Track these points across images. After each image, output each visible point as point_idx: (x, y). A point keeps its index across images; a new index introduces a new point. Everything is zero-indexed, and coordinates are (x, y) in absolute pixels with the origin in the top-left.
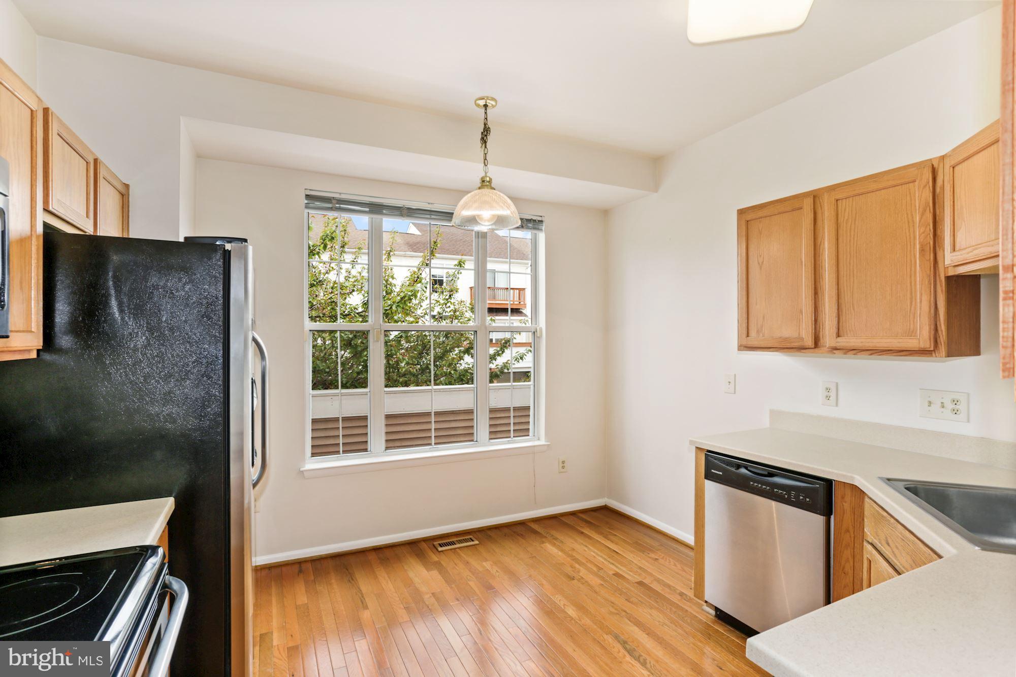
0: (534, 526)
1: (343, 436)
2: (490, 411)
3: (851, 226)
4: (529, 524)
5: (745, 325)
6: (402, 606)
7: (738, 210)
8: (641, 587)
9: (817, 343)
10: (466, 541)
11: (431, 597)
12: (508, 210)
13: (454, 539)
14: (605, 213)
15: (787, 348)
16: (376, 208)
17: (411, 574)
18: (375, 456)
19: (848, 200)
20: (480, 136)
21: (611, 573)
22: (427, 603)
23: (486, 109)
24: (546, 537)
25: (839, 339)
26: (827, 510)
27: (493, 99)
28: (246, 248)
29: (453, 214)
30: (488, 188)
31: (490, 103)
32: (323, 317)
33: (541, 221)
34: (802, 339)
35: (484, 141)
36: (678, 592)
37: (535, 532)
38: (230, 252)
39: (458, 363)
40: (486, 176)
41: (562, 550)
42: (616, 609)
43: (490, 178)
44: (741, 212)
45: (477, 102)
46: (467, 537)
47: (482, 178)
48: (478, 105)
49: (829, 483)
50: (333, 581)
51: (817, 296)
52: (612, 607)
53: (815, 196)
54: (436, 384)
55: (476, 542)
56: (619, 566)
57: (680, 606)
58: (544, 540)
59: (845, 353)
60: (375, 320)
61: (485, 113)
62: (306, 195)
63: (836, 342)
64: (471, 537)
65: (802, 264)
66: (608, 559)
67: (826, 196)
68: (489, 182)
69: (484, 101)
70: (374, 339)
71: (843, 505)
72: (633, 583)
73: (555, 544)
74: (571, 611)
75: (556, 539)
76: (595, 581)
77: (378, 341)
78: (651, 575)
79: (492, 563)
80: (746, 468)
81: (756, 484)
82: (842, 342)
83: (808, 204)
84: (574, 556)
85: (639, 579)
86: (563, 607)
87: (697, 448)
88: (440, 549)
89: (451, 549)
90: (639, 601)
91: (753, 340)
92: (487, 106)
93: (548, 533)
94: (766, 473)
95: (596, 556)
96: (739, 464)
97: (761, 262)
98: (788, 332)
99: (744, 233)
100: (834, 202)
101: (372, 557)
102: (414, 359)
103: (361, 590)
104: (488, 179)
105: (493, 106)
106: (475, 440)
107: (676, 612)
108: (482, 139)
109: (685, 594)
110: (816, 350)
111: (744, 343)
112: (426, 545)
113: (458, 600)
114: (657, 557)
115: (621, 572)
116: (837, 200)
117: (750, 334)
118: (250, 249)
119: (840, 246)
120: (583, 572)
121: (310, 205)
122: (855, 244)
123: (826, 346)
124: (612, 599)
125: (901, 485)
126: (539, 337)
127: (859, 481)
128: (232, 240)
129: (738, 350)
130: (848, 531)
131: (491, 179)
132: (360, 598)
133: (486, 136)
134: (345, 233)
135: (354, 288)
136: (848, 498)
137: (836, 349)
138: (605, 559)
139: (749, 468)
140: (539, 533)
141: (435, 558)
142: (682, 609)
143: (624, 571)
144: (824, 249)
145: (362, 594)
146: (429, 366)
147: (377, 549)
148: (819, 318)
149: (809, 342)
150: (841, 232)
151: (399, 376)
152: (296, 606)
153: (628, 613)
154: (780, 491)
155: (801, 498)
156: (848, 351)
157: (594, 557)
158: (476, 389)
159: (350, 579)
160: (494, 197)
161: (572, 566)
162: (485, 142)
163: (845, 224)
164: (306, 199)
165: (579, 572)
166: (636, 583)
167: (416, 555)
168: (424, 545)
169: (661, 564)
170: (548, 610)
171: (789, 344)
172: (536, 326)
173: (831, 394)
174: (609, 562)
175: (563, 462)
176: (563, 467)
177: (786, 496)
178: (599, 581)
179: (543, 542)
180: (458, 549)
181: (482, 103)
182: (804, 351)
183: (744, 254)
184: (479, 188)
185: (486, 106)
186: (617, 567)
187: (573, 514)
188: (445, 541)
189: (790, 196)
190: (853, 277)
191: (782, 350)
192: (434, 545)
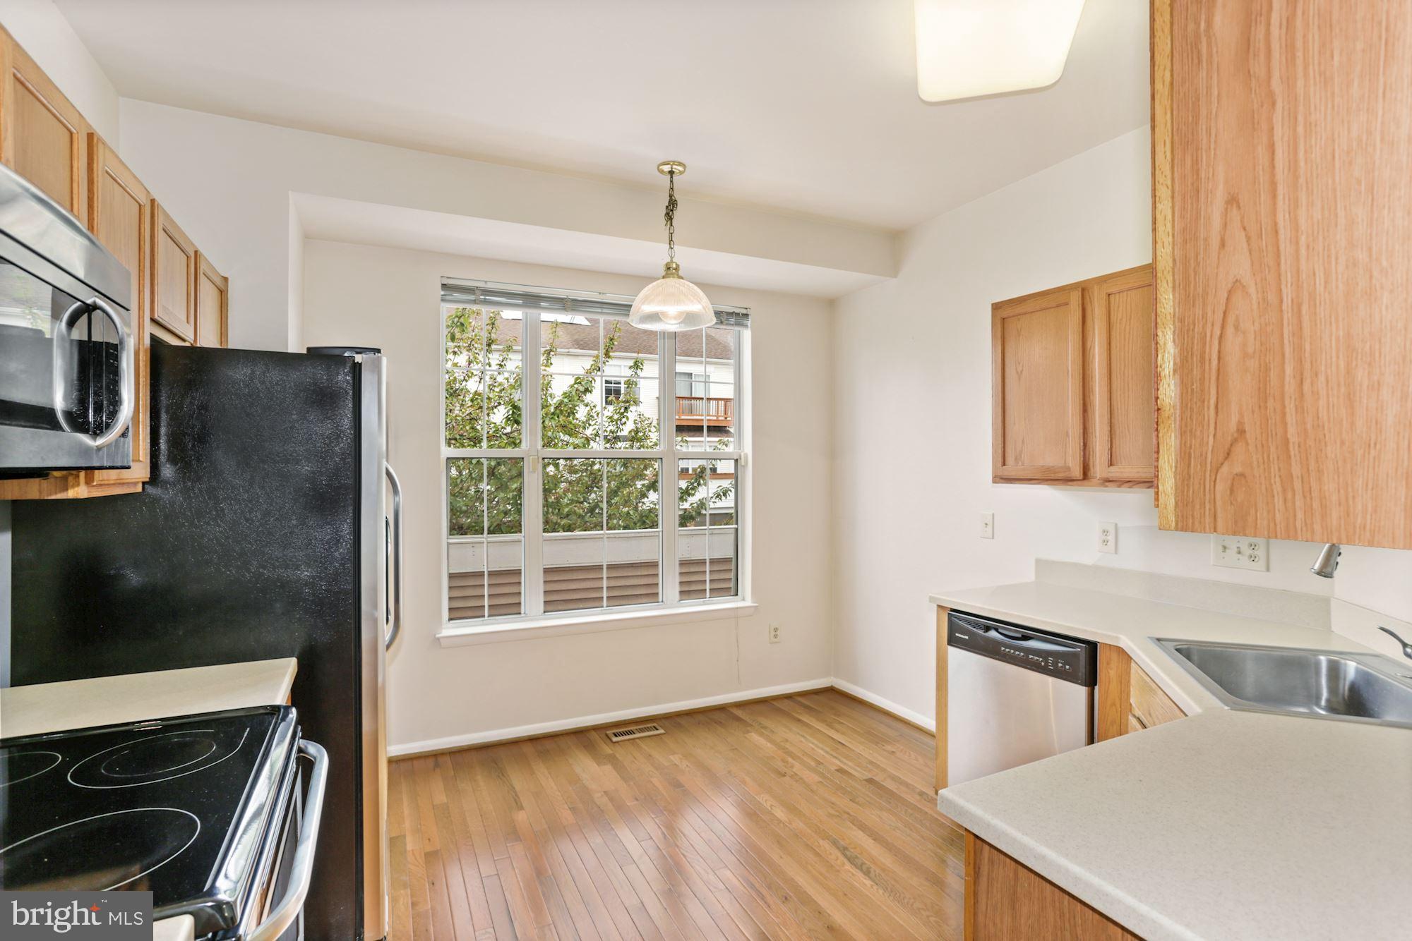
0: (738, 712)
1: (489, 595)
2: (680, 564)
3: (1125, 328)
4: (731, 710)
5: (1000, 451)
6: (566, 807)
7: (992, 304)
8: (871, 785)
9: (1086, 474)
10: (648, 729)
11: (602, 795)
12: (700, 305)
13: (633, 728)
14: (830, 305)
15: (1051, 480)
16: (531, 300)
17: (578, 770)
18: (532, 620)
19: (1121, 294)
20: (664, 212)
21: (833, 768)
22: (598, 803)
23: (672, 177)
24: (751, 725)
25: (1112, 469)
26: (1091, 680)
27: (680, 164)
28: (379, 360)
29: (631, 306)
30: (674, 277)
31: (677, 168)
32: (460, 439)
33: (747, 315)
34: (1069, 469)
35: (669, 217)
36: (918, 791)
37: (738, 719)
38: (360, 364)
39: (640, 502)
40: (672, 261)
41: (773, 742)
42: (837, 811)
43: (676, 264)
44: (996, 307)
45: (661, 167)
46: (649, 725)
47: (667, 265)
48: (662, 172)
49: (1092, 647)
50: (479, 777)
51: (1086, 414)
52: (832, 808)
53: (1083, 289)
54: (609, 529)
55: (662, 731)
56: (844, 760)
57: (919, 808)
58: (749, 728)
59: (1119, 486)
60: (530, 444)
61: (671, 181)
62: (442, 285)
63: (1109, 472)
64: (655, 724)
65: (1068, 373)
66: (832, 752)
67: (1096, 288)
68: (676, 269)
69: (669, 166)
70: (529, 469)
71: (1108, 673)
72: (860, 780)
73: (763, 733)
74: (780, 813)
75: (765, 728)
76: (811, 778)
77: (535, 472)
78: (884, 770)
79: (681, 757)
80: (997, 630)
81: (1008, 650)
82: (1115, 472)
83: (1075, 298)
84: (787, 749)
85: (869, 776)
86: (770, 809)
87: (939, 606)
88: (615, 739)
89: (628, 740)
90: (867, 801)
91: (1011, 470)
92: (674, 172)
93: (754, 721)
94: (1020, 636)
95: (816, 748)
96: (988, 625)
97: (1019, 371)
98: (1050, 459)
99: (999, 334)
100: (1105, 296)
101: (528, 749)
102: (579, 495)
103: (514, 788)
104: (674, 266)
105: (681, 173)
106: (660, 600)
107: (911, 814)
108: (667, 214)
109: (927, 794)
110: (1085, 482)
111: (1000, 474)
112: (597, 736)
113: (637, 800)
114: (894, 750)
115: (845, 767)
116: (1109, 295)
117: (1007, 463)
118: (384, 361)
119: (1113, 352)
120: (797, 767)
121: (447, 297)
122: (1130, 351)
123: (1096, 477)
124: (833, 800)
125: (1171, 645)
126: (744, 466)
127: (1125, 643)
128: (362, 350)
129: (993, 482)
130: (1114, 704)
131: (678, 265)
132: (513, 798)
133: (672, 211)
134: (492, 328)
135: (501, 401)
136: (1114, 664)
137: (1108, 481)
138: (827, 752)
139: (1000, 630)
140: (743, 720)
141: (608, 750)
142: (920, 810)
143: (850, 767)
144: (1094, 355)
145: (515, 792)
146: (600, 504)
147: (533, 740)
148: (1088, 443)
149: (1077, 472)
150: (1113, 333)
151: (561, 518)
152: (433, 806)
153: (851, 816)
154: (1036, 658)
155: (1060, 665)
156: (1123, 484)
157: (813, 749)
158: (661, 533)
159: (500, 775)
160: (681, 288)
161: (783, 761)
162: (671, 219)
163: (1118, 325)
164: (442, 290)
165: (792, 767)
166: (864, 780)
167: (584, 747)
168: (594, 735)
169: (899, 758)
170: (753, 814)
171: (1052, 475)
172: (740, 451)
173: (1109, 538)
174: (832, 755)
175: (776, 630)
176: (776, 636)
177: (1043, 664)
178: (817, 778)
179: (748, 732)
180: (637, 740)
181: (667, 168)
182: (1070, 483)
183: (1000, 360)
184: (664, 277)
185: (671, 173)
186: (842, 762)
187: (789, 697)
188: (620, 730)
189: (1054, 288)
190: (1128, 391)
191: (1046, 483)
192: (607, 735)
